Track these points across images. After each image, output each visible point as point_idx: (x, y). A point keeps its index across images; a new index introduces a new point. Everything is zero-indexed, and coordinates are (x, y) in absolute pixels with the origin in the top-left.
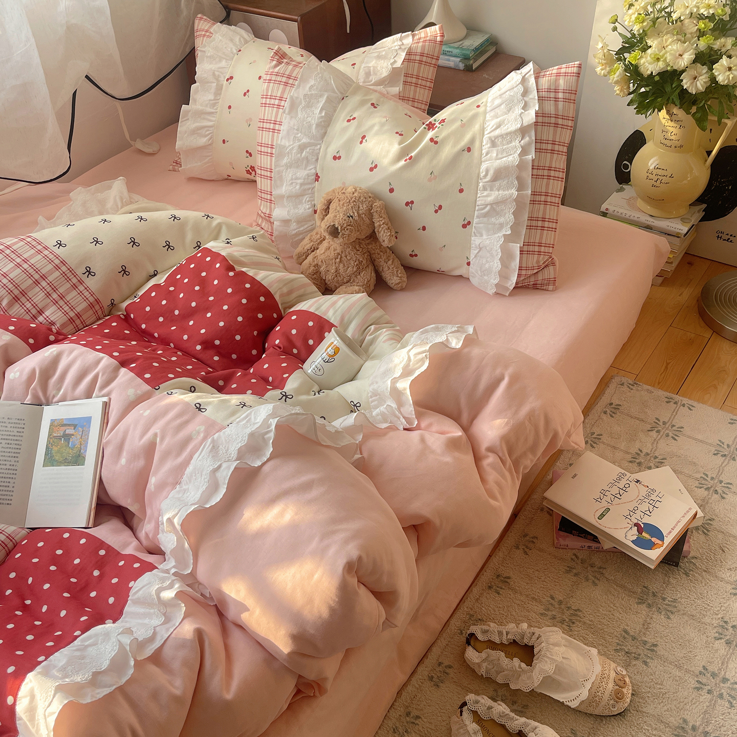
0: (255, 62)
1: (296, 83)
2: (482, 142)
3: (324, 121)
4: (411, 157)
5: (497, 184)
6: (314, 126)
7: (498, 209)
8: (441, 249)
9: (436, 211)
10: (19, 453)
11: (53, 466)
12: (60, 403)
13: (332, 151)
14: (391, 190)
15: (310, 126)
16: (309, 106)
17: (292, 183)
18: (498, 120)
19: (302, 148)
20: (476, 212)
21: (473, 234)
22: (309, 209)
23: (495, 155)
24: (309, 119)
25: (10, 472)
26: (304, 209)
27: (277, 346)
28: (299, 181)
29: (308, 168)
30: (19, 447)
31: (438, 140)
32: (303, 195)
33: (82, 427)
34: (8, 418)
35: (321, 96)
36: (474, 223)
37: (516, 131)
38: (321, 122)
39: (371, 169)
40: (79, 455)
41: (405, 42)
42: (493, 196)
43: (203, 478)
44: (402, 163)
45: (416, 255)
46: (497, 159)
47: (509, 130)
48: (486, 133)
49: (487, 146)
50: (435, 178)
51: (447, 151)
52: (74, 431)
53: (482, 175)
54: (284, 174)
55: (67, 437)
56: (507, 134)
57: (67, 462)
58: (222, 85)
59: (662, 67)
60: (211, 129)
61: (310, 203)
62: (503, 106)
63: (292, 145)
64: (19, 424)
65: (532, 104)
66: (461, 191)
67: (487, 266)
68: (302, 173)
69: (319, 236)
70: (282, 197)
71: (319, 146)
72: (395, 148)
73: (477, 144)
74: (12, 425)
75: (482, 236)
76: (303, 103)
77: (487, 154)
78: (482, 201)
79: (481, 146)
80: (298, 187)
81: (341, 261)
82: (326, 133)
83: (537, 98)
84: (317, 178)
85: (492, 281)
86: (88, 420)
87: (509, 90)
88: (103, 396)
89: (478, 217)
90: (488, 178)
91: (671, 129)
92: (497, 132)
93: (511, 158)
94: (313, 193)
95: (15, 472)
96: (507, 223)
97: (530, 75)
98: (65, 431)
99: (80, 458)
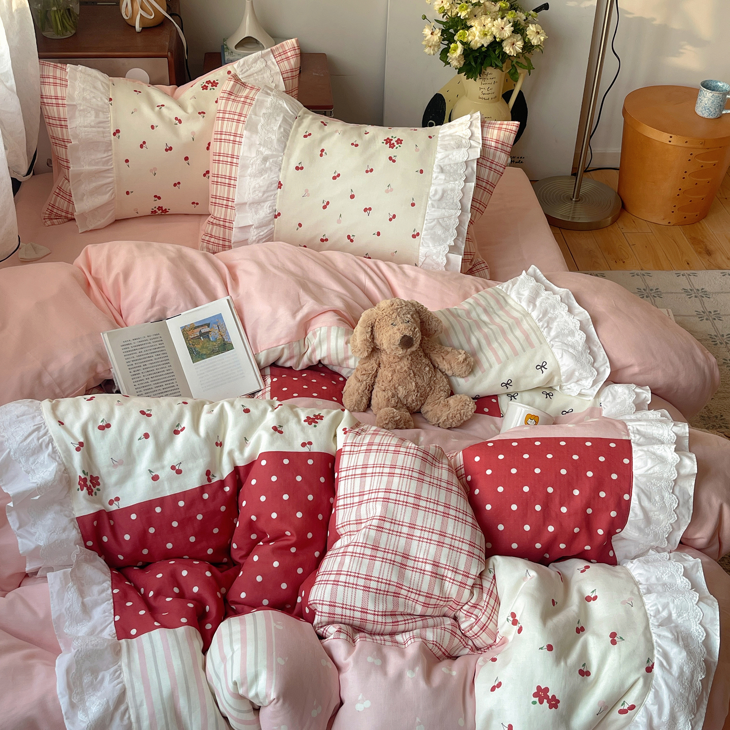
10: (168, 359)
25: (169, 375)
30: (166, 355)
33: (216, 323)
34: (148, 336)
40: (225, 344)
52: (209, 328)
55: (206, 335)
74: (154, 340)
95: (172, 374)
98: (200, 331)
99: (227, 345)
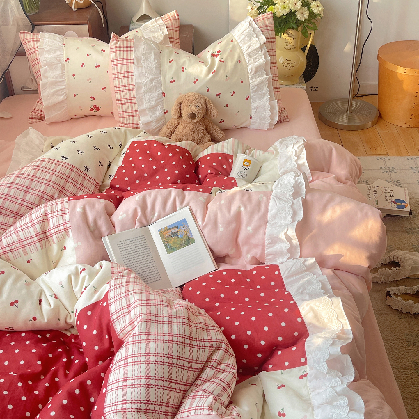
0: (78, 48)
1: (133, 49)
2: (244, 57)
3: (158, 65)
4: (215, 71)
5: (257, 74)
6: (154, 68)
7: (260, 87)
8: (236, 114)
9: (232, 95)
10: (151, 253)
11: (175, 251)
12: (157, 221)
13: (168, 78)
14: (208, 90)
15: (152, 69)
16: (146, 59)
17: (150, 101)
18: (248, 44)
19: (151, 81)
20: (251, 91)
21: (251, 102)
22: (162, 112)
23: (252, 61)
24: (150, 65)
25: (152, 263)
26: (159, 112)
27: (210, 173)
28: (154, 99)
29: (157, 91)
30: (149, 250)
31: (223, 60)
32: (156, 106)
33: (182, 225)
34: (136, 237)
35: (151, 53)
36: (251, 96)
37: (258, 47)
38: (157, 66)
39: (195, 82)
40: (189, 239)
41: (158, 22)
42: (258, 80)
43: (287, 211)
44: (211, 75)
45: (223, 121)
46: (254, 62)
47: (255, 48)
48: (244, 52)
49: (247, 58)
50: (229, 78)
51: (230, 64)
52: (177, 229)
53: (249, 72)
54: (143, 97)
55: (176, 234)
56: (254, 50)
57: (182, 246)
58: (64, 64)
59: (288, 11)
60: (65, 90)
61: (161, 109)
62: (246, 38)
63: (145, 81)
64: (142, 238)
65: (259, 34)
66: (242, 82)
67: (263, 116)
68: (155, 94)
69: (174, 124)
70: (144, 110)
71: (160, 78)
72: (205, 69)
73: (242, 58)
74: (140, 240)
75: (256, 102)
76: (143, 58)
77: (249, 61)
78: (252, 84)
79: (244, 58)
80: (154, 102)
81: (194, 133)
82: (161, 71)
83: (260, 31)
84: (164, 94)
85: (266, 122)
86: (184, 220)
87: (245, 30)
88: (185, 207)
89: (252, 93)
90: (253, 73)
91: (290, 41)
92: (250, 50)
93: (261, 61)
94: (163, 103)
95: (154, 263)
96: (267, 92)
97: (252, 22)
98: (172, 232)
99: (191, 240)
